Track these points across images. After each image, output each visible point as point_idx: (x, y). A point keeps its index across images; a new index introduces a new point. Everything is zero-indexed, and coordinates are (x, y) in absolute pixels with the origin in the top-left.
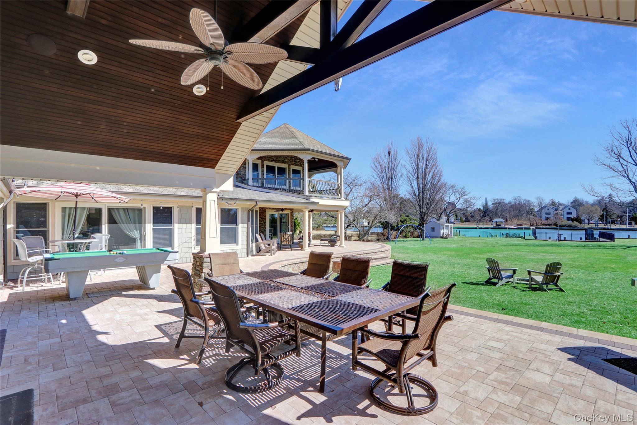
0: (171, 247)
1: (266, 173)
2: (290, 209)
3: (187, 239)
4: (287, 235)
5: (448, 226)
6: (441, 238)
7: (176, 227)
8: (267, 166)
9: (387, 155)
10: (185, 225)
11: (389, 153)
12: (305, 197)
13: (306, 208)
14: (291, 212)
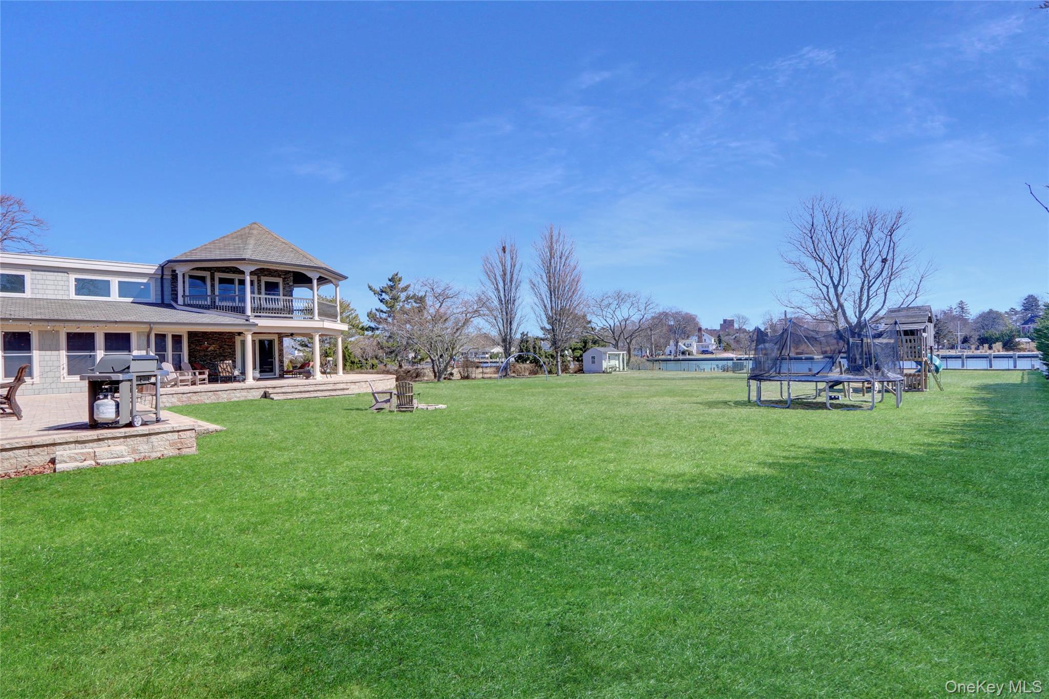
0: (31, 376)
1: (266, 290)
2: (277, 333)
3: (52, 368)
4: (225, 365)
5: (619, 354)
6: (604, 372)
7: (36, 354)
8: (266, 283)
9: (500, 251)
10: (44, 352)
11: (504, 249)
12: (245, 318)
13: (247, 331)
14: (279, 337)
